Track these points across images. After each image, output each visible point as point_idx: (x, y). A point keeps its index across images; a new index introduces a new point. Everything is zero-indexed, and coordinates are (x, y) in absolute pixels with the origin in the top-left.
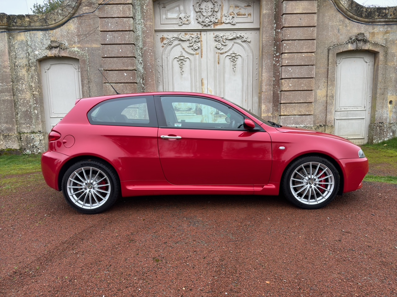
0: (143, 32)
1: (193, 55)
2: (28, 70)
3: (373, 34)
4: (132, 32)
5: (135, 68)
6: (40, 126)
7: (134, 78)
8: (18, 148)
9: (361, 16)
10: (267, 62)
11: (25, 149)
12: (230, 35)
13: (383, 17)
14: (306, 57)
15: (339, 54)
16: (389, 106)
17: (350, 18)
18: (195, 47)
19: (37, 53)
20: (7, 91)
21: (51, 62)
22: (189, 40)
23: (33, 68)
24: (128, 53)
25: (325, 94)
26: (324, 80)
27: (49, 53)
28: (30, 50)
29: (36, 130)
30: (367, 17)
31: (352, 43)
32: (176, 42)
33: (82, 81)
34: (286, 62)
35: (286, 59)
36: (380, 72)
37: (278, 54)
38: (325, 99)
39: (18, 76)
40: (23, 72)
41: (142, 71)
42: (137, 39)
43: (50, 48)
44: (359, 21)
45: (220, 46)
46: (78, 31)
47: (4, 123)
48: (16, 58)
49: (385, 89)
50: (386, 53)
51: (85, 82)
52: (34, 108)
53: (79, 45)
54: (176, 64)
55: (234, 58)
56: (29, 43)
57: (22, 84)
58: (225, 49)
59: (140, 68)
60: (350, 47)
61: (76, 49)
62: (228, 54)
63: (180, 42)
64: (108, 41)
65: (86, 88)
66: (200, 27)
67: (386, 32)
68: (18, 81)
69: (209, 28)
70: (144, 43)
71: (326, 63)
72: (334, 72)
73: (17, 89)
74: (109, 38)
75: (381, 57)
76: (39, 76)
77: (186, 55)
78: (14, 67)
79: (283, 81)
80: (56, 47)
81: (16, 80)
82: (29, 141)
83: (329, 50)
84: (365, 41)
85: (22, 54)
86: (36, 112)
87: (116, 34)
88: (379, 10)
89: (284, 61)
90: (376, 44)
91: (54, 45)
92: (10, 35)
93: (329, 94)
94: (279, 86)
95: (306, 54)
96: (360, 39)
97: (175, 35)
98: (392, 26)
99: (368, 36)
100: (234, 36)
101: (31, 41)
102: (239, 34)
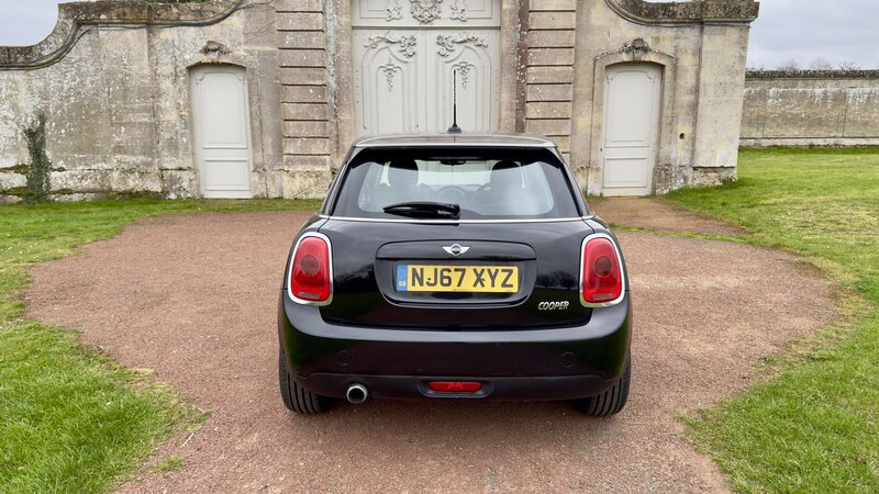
0: (337, 32)
1: (406, 62)
2: (175, 81)
3: (657, 39)
4: (320, 33)
5: (324, 82)
6: (190, 160)
7: (323, 97)
8: (160, 190)
9: (640, 15)
10: (509, 77)
11: (168, 192)
12: (458, 36)
13: (669, 17)
14: (561, 72)
15: (608, 67)
16: (680, 140)
17: (625, 17)
18: (410, 51)
19: (187, 57)
20: (145, 109)
21: (207, 70)
22: (400, 42)
23: (182, 78)
24: (315, 61)
25: (589, 123)
26: (588, 103)
27: (205, 59)
28: (177, 53)
29: (184, 166)
30: (647, 16)
31: (627, 52)
32: (383, 44)
33: (250, 98)
34: (532, 79)
35: (533, 75)
36: (667, 93)
37: (523, 66)
38: (589, 129)
39: (159, 90)
40: (166, 84)
41: (334, 86)
42: (327, 41)
43: (206, 51)
44: (637, 22)
45: (444, 52)
46: (246, 27)
47: (140, 154)
48: (157, 63)
49: (674, 117)
50: (675, 68)
51: (255, 99)
52: (182, 135)
53: (246, 48)
54: (382, 76)
55: (464, 68)
56: (176, 43)
57: (166, 100)
58: (452, 56)
59: (332, 81)
60: (625, 57)
61: (242, 53)
62: (456, 62)
63: (388, 44)
64: (287, 44)
65: (255, 108)
66: (417, 24)
67: (676, 38)
68: (160, 96)
69: (428, 25)
70: (338, 48)
71: (591, 80)
72: (601, 93)
73: (158, 107)
74: (289, 40)
75: (668, 72)
76: (189, 89)
77: (398, 64)
78: (155, 76)
79: (528, 105)
80: (215, 50)
81: (157, 94)
82: (173, 181)
83: (595, 61)
84: (646, 50)
85: (166, 59)
86: (185, 140)
87: (299, 35)
88: (665, 6)
89: (530, 77)
90: (662, 54)
91: (213, 47)
92: (149, 32)
93: (595, 124)
94: (524, 112)
95: (560, 68)
96: (638, 46)
97: (382, 34)
98: (684, 29)
99: (649, 42)
100: (465, 38)
101: (180, 40)
102: (471, 34)
